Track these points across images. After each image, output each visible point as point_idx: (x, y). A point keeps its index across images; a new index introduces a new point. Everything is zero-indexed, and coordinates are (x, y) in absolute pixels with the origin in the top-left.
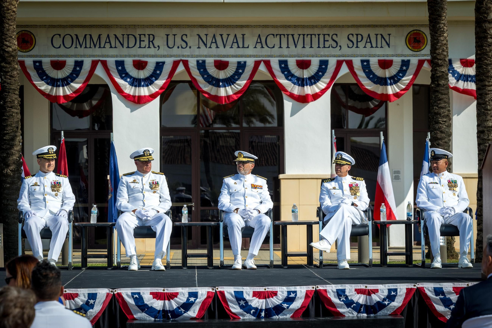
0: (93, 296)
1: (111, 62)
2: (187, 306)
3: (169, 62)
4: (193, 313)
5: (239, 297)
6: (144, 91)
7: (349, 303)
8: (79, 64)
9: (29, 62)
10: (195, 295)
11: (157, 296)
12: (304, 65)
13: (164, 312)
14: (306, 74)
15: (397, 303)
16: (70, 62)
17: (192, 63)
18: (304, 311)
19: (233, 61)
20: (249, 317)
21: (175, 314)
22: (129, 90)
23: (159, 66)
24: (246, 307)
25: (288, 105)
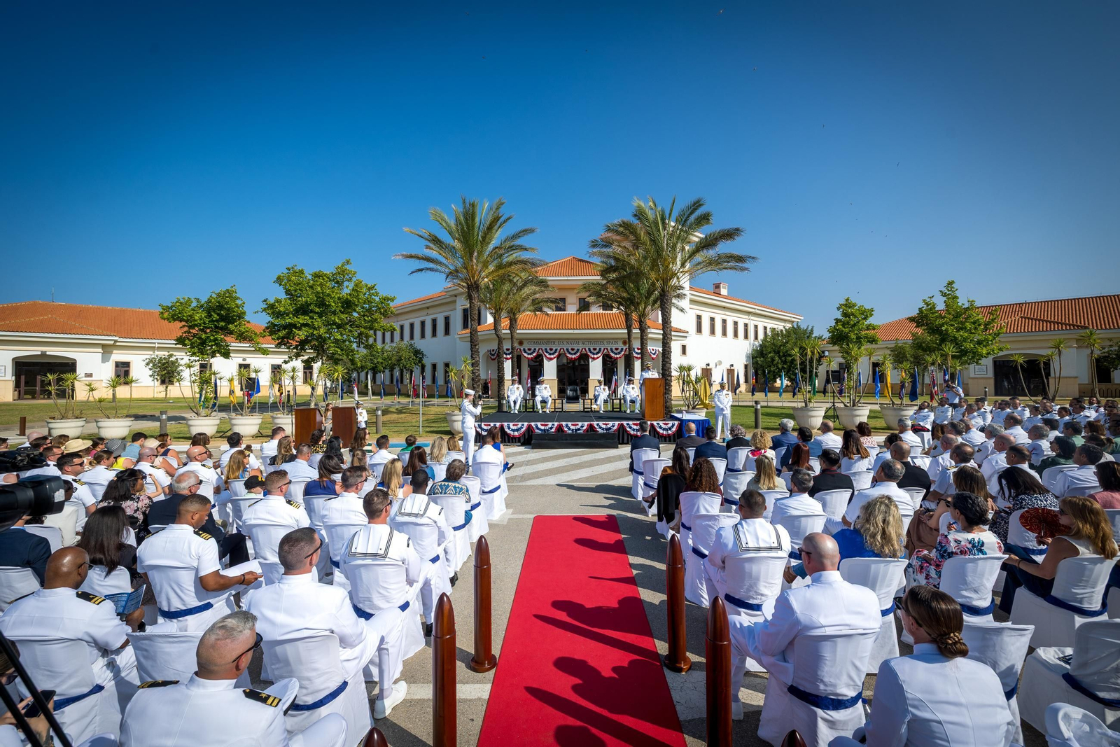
0: (523, 425)
1: (543, 348)
2: (551, 428)
3: (559, 348)
4: (553, 430)
5: (567, 425)
6: (552, 356)
7: (600, 428)
8: (535, 349)
9: (522, 349)
10: (553, 425)
11: (542, 425)
12: (595, 349)
13: (545, 430)
14: (595, 352)
15: (615, 428)
16: (533, 349)
17: (565, 349)
18: (587, 430)
19: (576, 348)
20: (570, 432)
21: (548, 430)
22: (548, 356)
23: (556, 350)
24: (569, 429)
25: (590, 360)
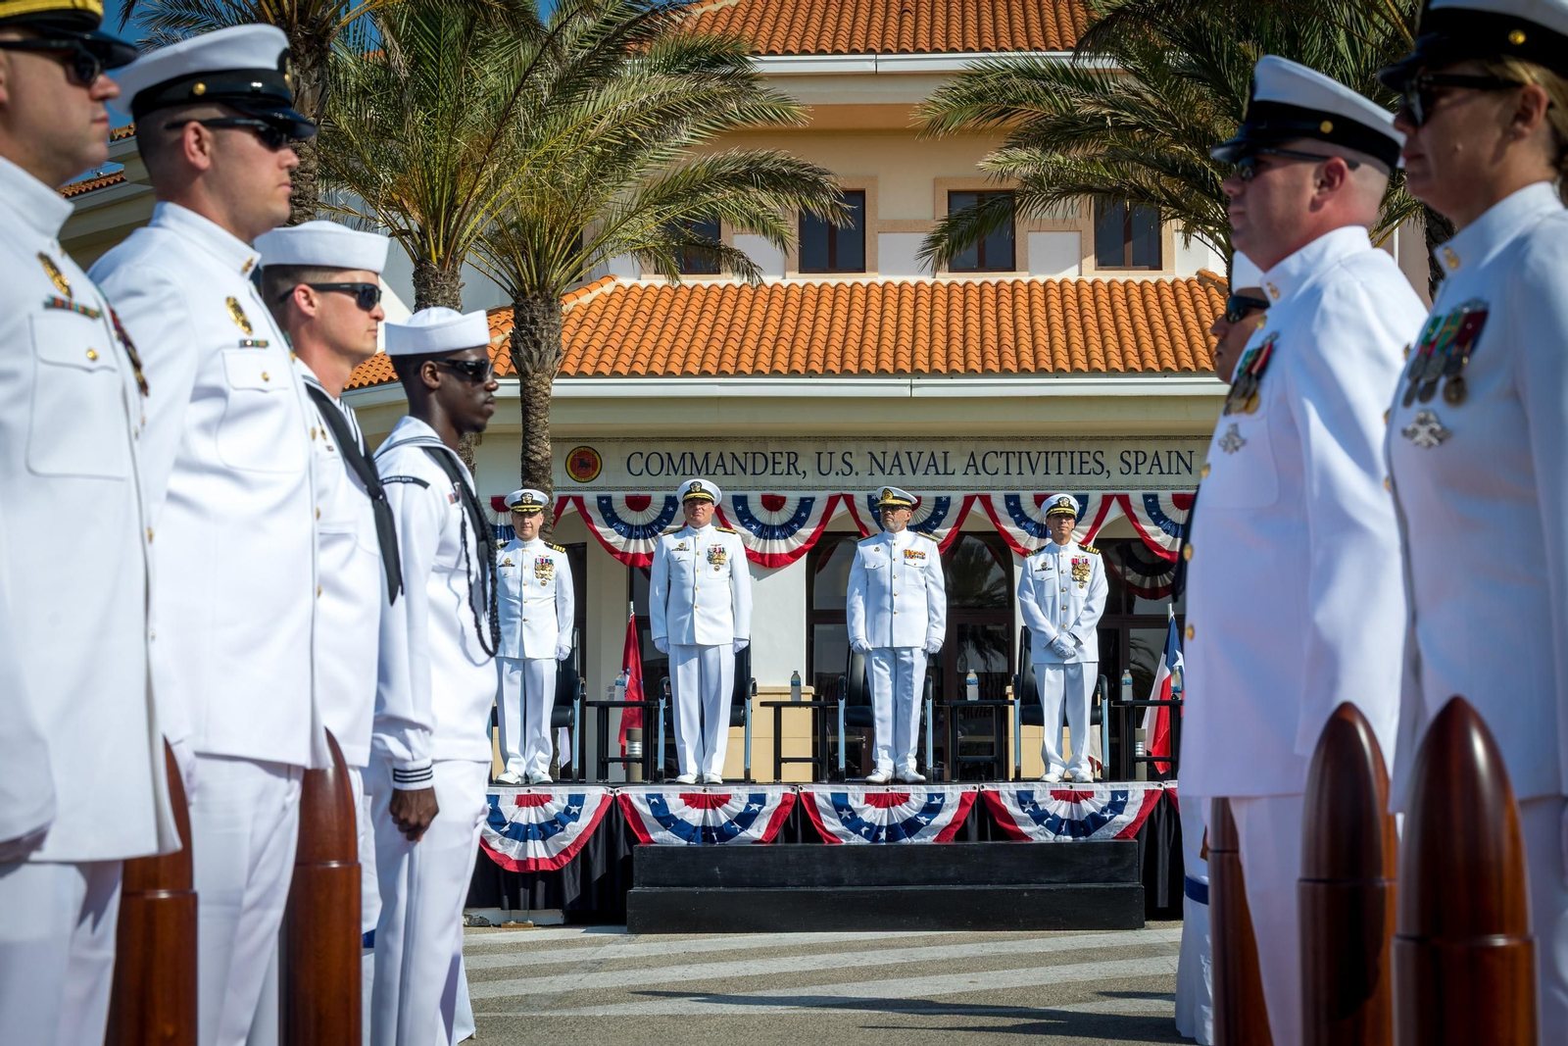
0: (578, 800)
2: (746, 819)
3: (821, 498)
4: (757, 831)
5: (840, 804)
6: (780, 547)
7: (1039, 816)
9: (590, 498)
10: (760, 799)
11: (692, 801)
13: (706, 831)
15: (1128, 816)
16: (659, 498)
17: (860, 499)
18: (959, 830)
19: (929, 497)
20: (857, 840)
21: (724, 833)
23: (806, 505)
24: (853, 822)
